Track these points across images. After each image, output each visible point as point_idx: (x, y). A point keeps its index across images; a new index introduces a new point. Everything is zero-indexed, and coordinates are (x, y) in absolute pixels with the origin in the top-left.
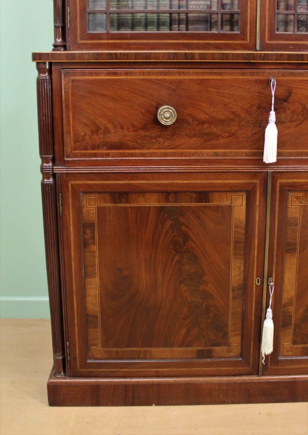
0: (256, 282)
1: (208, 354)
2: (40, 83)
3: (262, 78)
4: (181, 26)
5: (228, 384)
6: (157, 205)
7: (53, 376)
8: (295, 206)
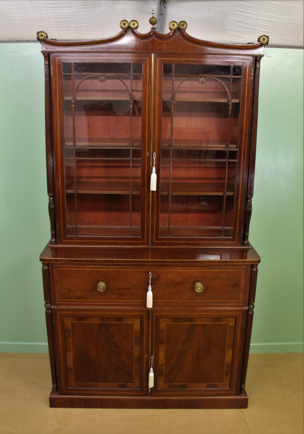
0: (146, 356)
1: (124, 386)
2: (44, 271)
3: (146, 270)
5: (134, 400)
6: (98, 322)
7: (52, 394)
8: (163, 325)
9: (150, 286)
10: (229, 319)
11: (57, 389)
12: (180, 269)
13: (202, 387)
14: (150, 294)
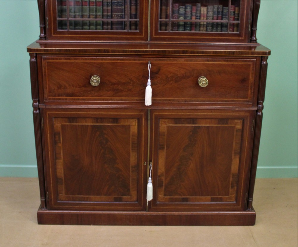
0: (144, 164)
1: (120, 200)
3: (145, 62)
4: (108, 26)
5: (130, 215)
6: (92, 124)
7: (40, 209)
8: (163, 126)
9: (149, 80)
10: (236, 121)
11: (46, 203)
12: (182, 61)
13: (205, 201)
14: (149, 90)
